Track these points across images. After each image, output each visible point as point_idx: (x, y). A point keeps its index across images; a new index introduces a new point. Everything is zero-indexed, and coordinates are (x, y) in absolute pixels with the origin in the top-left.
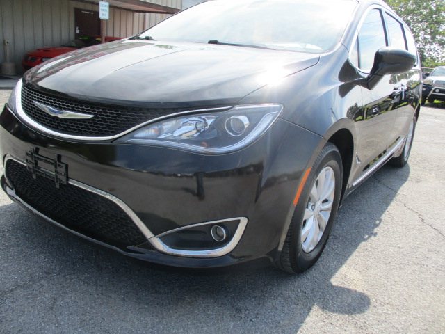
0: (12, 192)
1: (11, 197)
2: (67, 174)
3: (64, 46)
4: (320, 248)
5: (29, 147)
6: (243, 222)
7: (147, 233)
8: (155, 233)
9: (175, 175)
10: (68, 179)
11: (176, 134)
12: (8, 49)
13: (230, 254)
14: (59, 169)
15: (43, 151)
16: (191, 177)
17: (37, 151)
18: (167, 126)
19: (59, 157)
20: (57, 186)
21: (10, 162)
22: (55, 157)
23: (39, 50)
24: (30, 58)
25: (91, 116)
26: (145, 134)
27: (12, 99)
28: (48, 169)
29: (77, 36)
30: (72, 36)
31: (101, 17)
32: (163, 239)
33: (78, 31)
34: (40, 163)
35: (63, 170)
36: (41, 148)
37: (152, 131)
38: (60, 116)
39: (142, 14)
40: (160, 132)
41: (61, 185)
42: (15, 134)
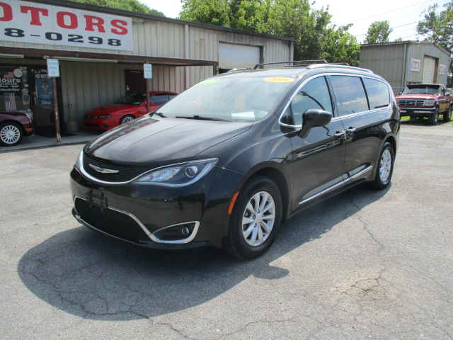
0: (78, 217)
1: (78, 220)
2: (107, 203)
3: (116, 103)
4: (266, 245)
5: (87, 190)
6: (197, 224)
7: (148, 232)
8: (151, 232)
9: (164, 200)
10: (107, 206)
11: (161, 178)
12: (72, 110)
13: (191, 242)
14: (103, 201)
15: (95, 192)
16: (172, 201)
17: (91, 192)
18: (155, 174)
19: (103, 194)
20: (102, 210)
21: (77, 199)
22: (100, 194)
23: (96, 109)
24: (89, 116)
25: (118, 171)
26: (144, 179)
27: (78, 162)
28: (96, 201)
29: (127, 93)
30: (123, 93)
31: (146, 76)
32: (156, 235)
33: (128, 89)
34: (93, 198)
35: (104, 201)
36: (94, 190)
37: (147, 178)
38: (103, 172)
39: (182, 68)
40: (152, 177)
41: (105, 210)
42: (80, 183)
